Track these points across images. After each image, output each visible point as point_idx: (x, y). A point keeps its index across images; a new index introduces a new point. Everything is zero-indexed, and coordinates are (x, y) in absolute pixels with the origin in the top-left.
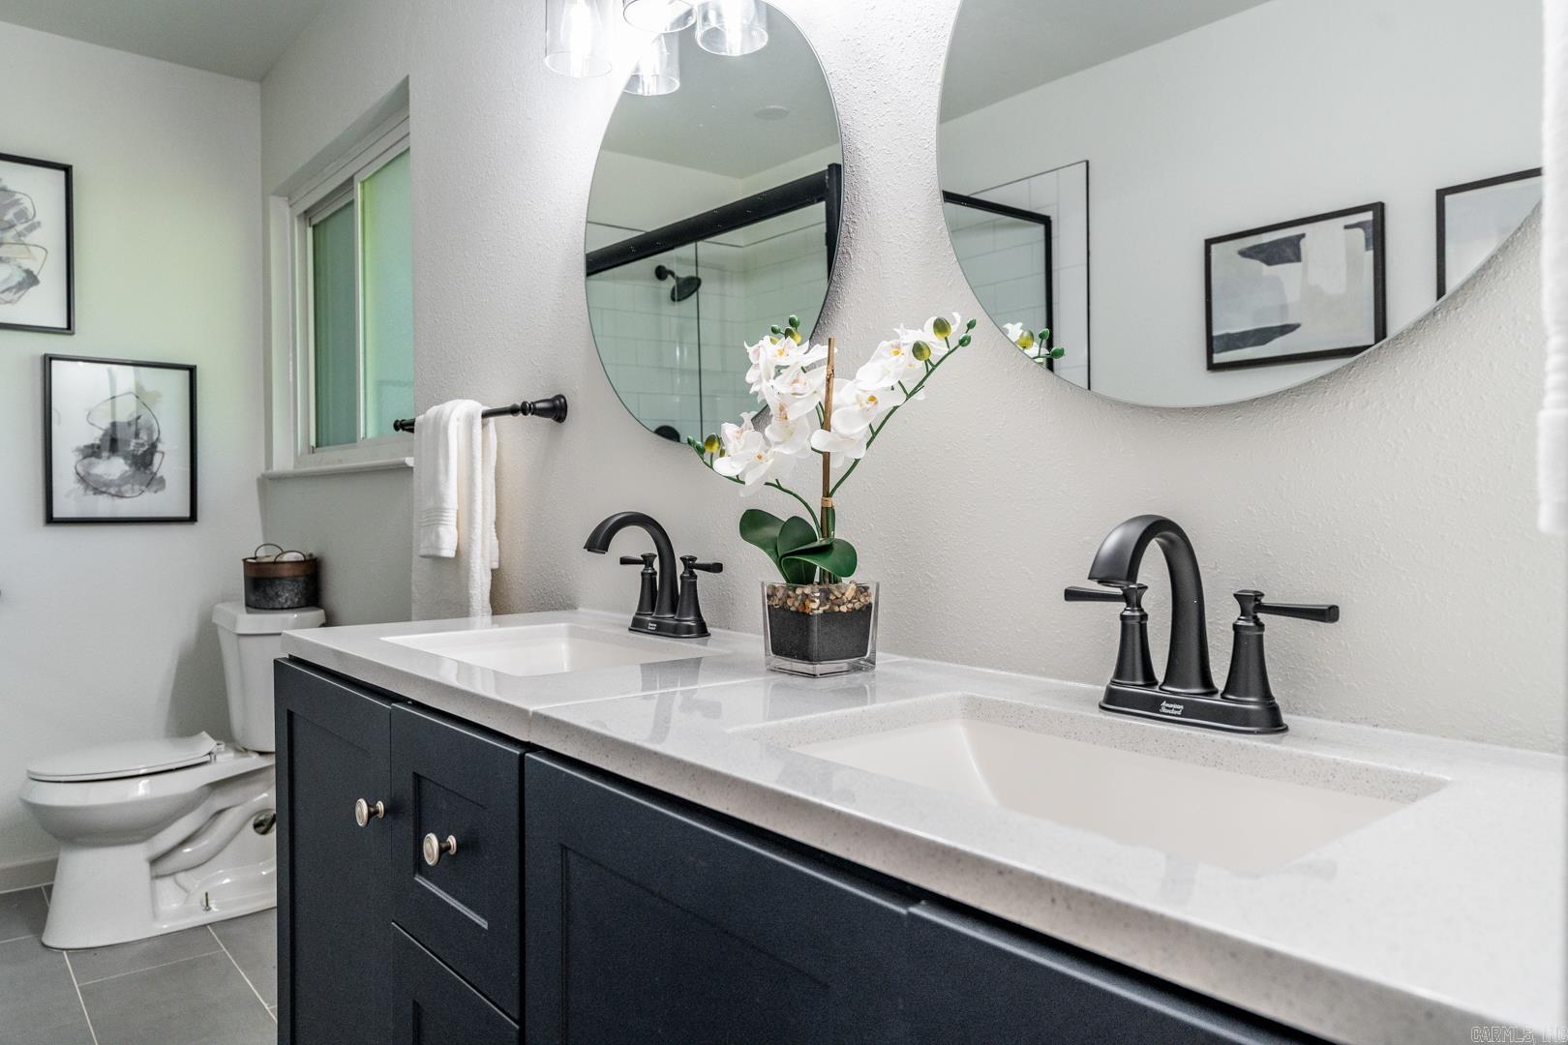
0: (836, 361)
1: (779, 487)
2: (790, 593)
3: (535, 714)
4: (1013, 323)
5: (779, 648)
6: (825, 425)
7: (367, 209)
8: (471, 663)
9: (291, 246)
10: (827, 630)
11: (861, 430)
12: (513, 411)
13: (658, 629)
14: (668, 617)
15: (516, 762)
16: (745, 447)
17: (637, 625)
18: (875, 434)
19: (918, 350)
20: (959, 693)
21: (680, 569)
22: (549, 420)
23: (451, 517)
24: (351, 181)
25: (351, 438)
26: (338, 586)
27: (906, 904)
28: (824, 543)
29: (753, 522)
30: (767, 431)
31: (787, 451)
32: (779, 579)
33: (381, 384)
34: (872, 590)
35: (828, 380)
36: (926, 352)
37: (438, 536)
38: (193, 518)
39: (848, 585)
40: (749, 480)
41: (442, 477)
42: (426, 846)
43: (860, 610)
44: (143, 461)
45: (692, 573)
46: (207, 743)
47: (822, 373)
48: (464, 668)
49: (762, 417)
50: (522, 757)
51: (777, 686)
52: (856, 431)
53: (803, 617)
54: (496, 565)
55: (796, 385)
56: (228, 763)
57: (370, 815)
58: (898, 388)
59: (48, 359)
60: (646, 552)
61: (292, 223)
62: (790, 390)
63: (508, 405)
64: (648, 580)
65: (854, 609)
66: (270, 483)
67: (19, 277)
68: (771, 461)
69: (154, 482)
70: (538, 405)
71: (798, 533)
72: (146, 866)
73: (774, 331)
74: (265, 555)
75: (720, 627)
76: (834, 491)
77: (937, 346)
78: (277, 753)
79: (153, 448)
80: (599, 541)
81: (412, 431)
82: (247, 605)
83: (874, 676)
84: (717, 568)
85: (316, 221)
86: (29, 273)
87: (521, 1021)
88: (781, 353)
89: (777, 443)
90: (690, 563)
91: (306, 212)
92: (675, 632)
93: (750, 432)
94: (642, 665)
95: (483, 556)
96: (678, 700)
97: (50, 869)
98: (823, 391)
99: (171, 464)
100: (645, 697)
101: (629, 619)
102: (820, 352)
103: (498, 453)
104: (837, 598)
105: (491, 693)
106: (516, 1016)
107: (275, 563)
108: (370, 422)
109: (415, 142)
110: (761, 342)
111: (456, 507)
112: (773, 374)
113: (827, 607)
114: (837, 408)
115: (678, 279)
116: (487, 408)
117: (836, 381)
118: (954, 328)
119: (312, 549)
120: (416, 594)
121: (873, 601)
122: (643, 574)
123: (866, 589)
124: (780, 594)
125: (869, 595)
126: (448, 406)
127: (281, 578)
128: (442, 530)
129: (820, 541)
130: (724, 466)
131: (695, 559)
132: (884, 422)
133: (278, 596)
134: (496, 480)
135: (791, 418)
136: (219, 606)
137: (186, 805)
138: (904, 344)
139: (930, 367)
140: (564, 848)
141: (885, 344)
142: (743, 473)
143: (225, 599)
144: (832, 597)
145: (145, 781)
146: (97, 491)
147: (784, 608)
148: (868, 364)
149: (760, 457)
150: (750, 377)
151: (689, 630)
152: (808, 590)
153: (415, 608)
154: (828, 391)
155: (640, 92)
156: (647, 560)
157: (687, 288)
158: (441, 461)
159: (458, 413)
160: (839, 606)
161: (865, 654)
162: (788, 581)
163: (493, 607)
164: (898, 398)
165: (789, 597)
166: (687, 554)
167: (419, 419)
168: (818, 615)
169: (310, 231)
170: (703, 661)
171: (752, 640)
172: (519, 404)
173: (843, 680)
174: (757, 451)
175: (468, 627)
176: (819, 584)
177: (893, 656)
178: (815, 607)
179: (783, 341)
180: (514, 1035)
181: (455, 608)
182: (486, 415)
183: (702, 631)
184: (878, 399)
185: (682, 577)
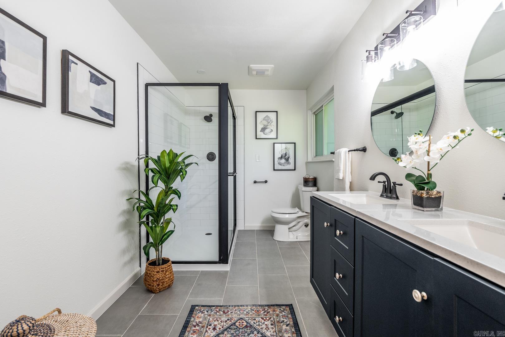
0: (431, 140)
1: (416, 168)
2: (418, 192)
3: (358, 211)
4: (490, 127)
5: (415, 204)
6: (428, 155)
7: (325, 111)
8: (345, 200)
9: (311, 119)
10: (428, 201)
11: (438, 156)
12: (355, 150)
13: (386, 197)
14: (389, 195)
15: (354, 220)
16: (407, 160)
17: (382, 196)
18: (442, 157)
19: (455, 137)
20: (466, 219)
21: (392, 184)
22: (363, 152)
23: (342, 171)
24: (322, 106)
25: (322, 155)
26: (320, 183)
27: (433, 257)
28: (428, 181)
29: (409, 176)
30: (412, 156)
31: (417, 161)
32: (415, 189)
33: (328, 143)
34: (442, 193)
35: (429, 145)
36: (457, 138)
37: (339, 175)
38: (295, 170)
39: (435, 192)
40: (408, 167)
41: (340, 163)
42: (337, 232)
43: (438, 197)
44: (287, 160)
45: (395, 186)
46: (297, 210)
47: (428, 143)
48: (344, 201)
49: (411, 153)
50: (355, 219)
51: (414, 212)
52: (436, 156)
53: (421, 198)
54: (351, 181)
55: (420, 146)
56: (300, 214)
57: (327, 225)
58: (449, 145)
59: (274, 143)
60: (384, 180)
61: (312, 115)
62: (419, 147)
63: (354, 149)
64: (384, 187)
65: (436, 197)
66: (307, 163)
67: (270, 130)
68: (413, 163)
69: (289, 163)
70: (360, 149)
71: (420, 179)
72: (288, 229)
73: (415, 133)
74: (307, 177)
75: (402, 198)
76: (430, 170)
77: (461, 136)
78: (311, 213)
79: (289, 158)
80: (373, 178)
81: (334, 154)
82: (304, 186)
83: (442, 213)
84: (401, 185)
85: (316, 114)
86: (272, 130)
87: (354, 266)
88: (417, 139)
89: (415, 159)
90: (394, 183)
91: (314, 113)
92: (391, 198)
93: (408, 156)
94: (383, 205)
95: (348, 179)
96: (391, 212)
97: (274, 227)
98: (428, 147)
99: (291, 160)
100: (383, 211)
101: (380, 194)
102: (427, 138)
103: (351, 159)
104: (431, 194)
105: (349, 207)
106: (353, 265)
107: (309, 178)
108: (326, 152)
109: (335, 97)
110: (411, 137)
111: (343, 169)
112: (414, 143)
113: (428, 196)
114: (432, 151)
115: (396, 113)
116: (349, 150)
117: (431, 145)
118: (467, 131)
119: (315, 176)
120: (334, 186)
121: (442, 195)
122: (383, 185)
123: (440, 192)
124: (415, 192)
125: (441, 194)
126: (341, 150)
127: (310, 181)
128: (340, 174)
129: (427, 181)
130: (401, 164)
131: (395, 183)
132: (445, 154)
133: (309, 184)
134: (351, 163)
135: (419, 153)
136: (299, 185)
137: (294, 220)
138: (451, 136)
139: (459, 141)
140: (363, 237)
141: (445, 136)
142: (406, 165)
143: (300, 184)
144: (429, 194)
145: (288, 215)
146: (281, 165)
147: (416, 195)
148: (441, 141)
149: (411, 162)
150: (409, 144)
151: (394, 198)
152: (422, 192)
153: (334, 189)
154: (429, 147)
155: (384, 81)
156: (384, 182)
157: (400, 115)
158: (340, 160)
159: (343, 151)
160: (431, 196)
161: (439, 207)
162: (418, 189)
163: (350, 189)
164: (450, 148)
165: (418, 193)
166: (394, 181)
167: (335, 152)
168: (425, 197)
169: (315, 116)
170: (397, 205)
171: (409, 201)
172: (356, 149)
173: (433, 213)
174: (410, 161)
175: (345, 193)
176: (426, 190)
177: (449, 208)
178: (425, 195)
179: (418, 136)
180: (353, 269)
181: (343, 189)
182: (349, 151)
183: (397, 198)
184: (442, 149)
185: (392, 186)
